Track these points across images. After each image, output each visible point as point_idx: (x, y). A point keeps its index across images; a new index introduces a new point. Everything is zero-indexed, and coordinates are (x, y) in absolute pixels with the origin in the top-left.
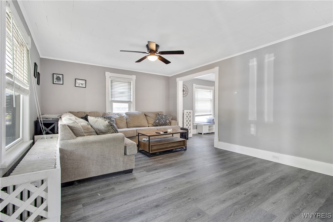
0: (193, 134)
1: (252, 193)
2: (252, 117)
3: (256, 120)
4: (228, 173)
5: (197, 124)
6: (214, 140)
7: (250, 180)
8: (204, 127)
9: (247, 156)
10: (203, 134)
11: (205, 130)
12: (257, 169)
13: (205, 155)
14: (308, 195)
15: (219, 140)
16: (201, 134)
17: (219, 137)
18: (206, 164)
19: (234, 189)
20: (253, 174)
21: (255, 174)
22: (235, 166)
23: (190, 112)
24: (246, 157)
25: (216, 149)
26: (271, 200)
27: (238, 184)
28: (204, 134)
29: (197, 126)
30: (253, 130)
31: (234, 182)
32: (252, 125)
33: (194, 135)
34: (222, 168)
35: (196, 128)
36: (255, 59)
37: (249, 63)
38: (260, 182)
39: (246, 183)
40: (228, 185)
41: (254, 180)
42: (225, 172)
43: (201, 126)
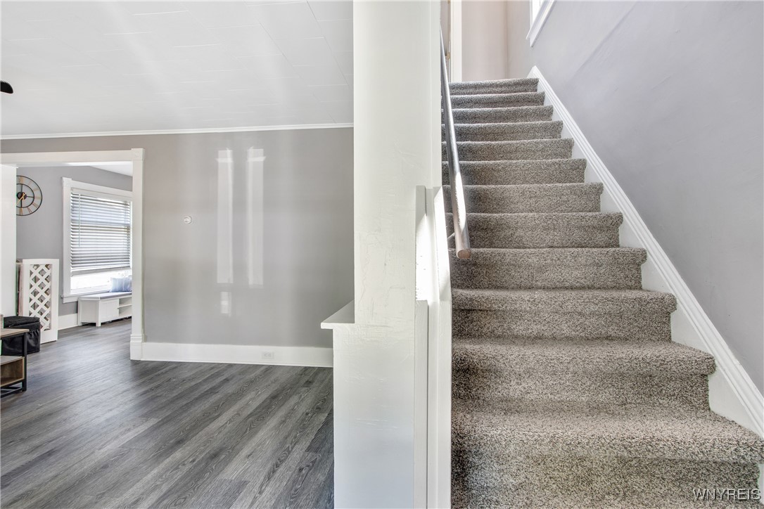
0: (60, 332)
1: (209, 453)
2: (225, 275)
3: (232, 282)
4: (158, 422)
5: (79, 297)
6: (131, 341)
7: (210, 423)
8: (101, 303)
9: (213, 365)
10: (99, 325)
11: (108, 312)
12: (230, 391)
13: (98, 391)
14: (307, 414)
15: (146, 339)
16: (94, 324)
17: (144, 332)
18: (97, 417)
19: (168, 460)
20: (218, 406)
21: (223, 404)
22: (181, 397)
23: (47, 266)
24: (212, 368)
25: (136, 363)
26: (245, 452)
27: (180, 442)
28: (102, 324)
29: (77, 302)
30: (225, 304)
31: (171, 442)
32: (224, 295)
33: (63, 333)
34: (143, 416)
35: (74, 308)
36: (229, 152)
37: (217, 157)
38: (230, 421)
39: (200, 433)
40: (154, 456)
41: (220, 418)
42: (153, 421)
43: (94, 303)
